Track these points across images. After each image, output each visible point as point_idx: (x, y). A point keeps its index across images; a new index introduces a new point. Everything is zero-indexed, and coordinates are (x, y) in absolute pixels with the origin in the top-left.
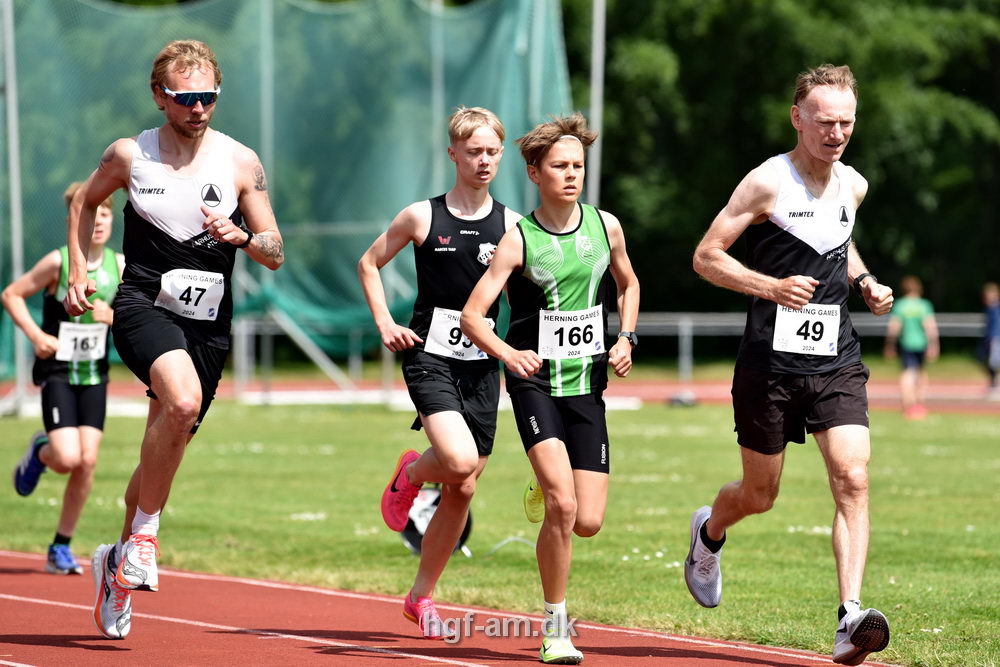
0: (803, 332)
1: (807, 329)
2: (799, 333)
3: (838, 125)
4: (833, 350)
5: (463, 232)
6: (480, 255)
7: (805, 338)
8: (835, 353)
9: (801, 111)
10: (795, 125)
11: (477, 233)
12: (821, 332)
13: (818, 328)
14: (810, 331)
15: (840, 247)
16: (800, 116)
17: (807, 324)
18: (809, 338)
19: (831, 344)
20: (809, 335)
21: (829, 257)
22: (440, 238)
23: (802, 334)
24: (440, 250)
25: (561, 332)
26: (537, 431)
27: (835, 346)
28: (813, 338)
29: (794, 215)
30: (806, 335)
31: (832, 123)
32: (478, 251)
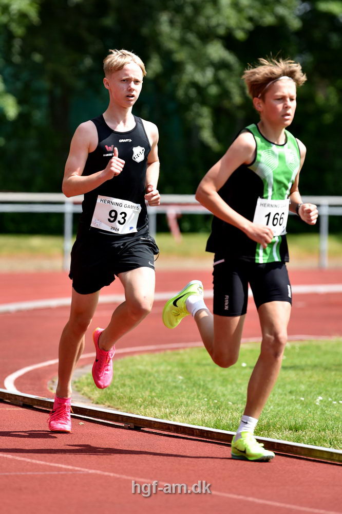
5: (121, 141)
6: (134, 156)
11: (130, 141)
22: (106, 147)
24: (107, 155)
25: (269, 215)
26: (226, 308)
32: (132, 153)
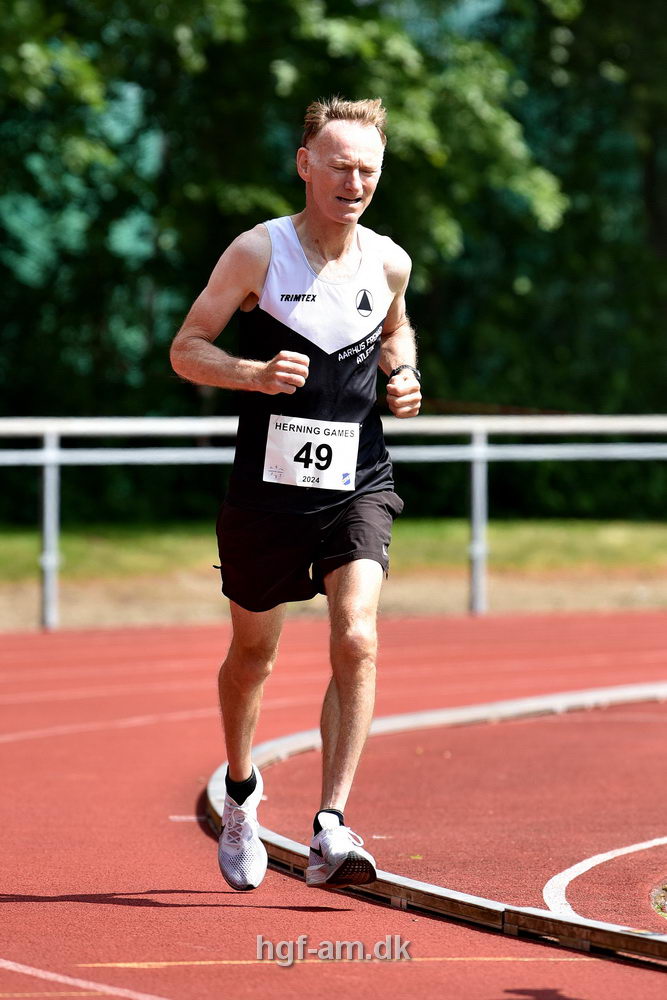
0: (303, 457)
1: (308, 455)
2: (297, 459)
3: (356, 173)
4: (348, 482)
7: (306, 466)
8: (351, 487)
9: (310, 153)
10: (303, 174)
12: (329, 458)
13: (324, 453)
14: (313, 456)
15: (358, 344)
16: (310, 162)
17: (308, 447)
18: (312, 466)
19: (345, 475)
20: (311, 461)
21: (340, 357)
23: (301, 460)
27: (352, 477)
28: (318, 465)
29: (287, 299)
30: (307, 462)
31: (348, 169)
